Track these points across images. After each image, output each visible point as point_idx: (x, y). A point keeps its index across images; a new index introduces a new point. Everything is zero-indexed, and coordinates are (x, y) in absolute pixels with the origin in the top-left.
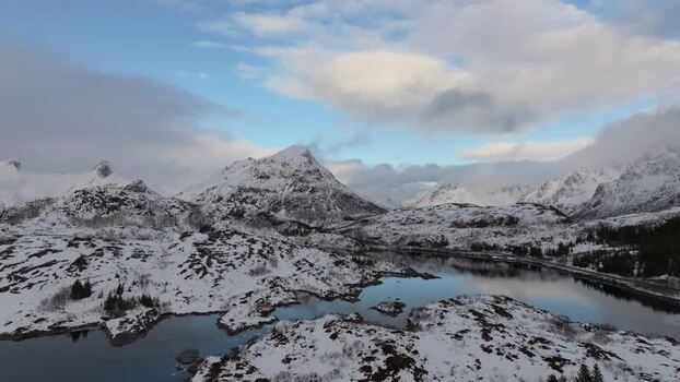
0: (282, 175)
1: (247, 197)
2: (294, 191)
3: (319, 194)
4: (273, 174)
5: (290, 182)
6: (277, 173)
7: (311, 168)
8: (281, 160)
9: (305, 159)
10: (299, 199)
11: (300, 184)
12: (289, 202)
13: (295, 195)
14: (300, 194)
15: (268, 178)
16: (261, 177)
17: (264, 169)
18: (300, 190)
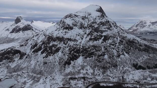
0: (82, 27)
1: (53, 46)
2: (91, 39)
3: (110, 41)
4: (75, 25)
5: (88, 31)
6: (79, 24)
7: (104, 20)
8: (82, 15)
9: (99, 14)
10: (94, 47)
11: (95, 34)
12: (86, 50)
13: (91, 43)
14: (95, 42)
15: (72, 28)
16: (66, 28)
17: (69, 22)
18: (96, 39)
